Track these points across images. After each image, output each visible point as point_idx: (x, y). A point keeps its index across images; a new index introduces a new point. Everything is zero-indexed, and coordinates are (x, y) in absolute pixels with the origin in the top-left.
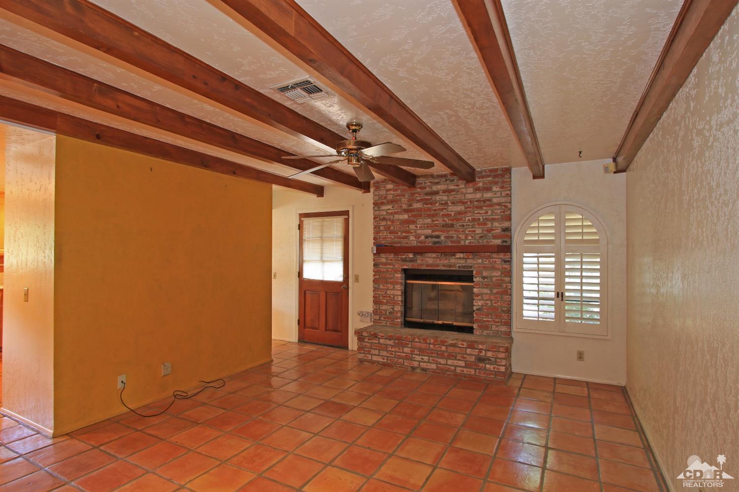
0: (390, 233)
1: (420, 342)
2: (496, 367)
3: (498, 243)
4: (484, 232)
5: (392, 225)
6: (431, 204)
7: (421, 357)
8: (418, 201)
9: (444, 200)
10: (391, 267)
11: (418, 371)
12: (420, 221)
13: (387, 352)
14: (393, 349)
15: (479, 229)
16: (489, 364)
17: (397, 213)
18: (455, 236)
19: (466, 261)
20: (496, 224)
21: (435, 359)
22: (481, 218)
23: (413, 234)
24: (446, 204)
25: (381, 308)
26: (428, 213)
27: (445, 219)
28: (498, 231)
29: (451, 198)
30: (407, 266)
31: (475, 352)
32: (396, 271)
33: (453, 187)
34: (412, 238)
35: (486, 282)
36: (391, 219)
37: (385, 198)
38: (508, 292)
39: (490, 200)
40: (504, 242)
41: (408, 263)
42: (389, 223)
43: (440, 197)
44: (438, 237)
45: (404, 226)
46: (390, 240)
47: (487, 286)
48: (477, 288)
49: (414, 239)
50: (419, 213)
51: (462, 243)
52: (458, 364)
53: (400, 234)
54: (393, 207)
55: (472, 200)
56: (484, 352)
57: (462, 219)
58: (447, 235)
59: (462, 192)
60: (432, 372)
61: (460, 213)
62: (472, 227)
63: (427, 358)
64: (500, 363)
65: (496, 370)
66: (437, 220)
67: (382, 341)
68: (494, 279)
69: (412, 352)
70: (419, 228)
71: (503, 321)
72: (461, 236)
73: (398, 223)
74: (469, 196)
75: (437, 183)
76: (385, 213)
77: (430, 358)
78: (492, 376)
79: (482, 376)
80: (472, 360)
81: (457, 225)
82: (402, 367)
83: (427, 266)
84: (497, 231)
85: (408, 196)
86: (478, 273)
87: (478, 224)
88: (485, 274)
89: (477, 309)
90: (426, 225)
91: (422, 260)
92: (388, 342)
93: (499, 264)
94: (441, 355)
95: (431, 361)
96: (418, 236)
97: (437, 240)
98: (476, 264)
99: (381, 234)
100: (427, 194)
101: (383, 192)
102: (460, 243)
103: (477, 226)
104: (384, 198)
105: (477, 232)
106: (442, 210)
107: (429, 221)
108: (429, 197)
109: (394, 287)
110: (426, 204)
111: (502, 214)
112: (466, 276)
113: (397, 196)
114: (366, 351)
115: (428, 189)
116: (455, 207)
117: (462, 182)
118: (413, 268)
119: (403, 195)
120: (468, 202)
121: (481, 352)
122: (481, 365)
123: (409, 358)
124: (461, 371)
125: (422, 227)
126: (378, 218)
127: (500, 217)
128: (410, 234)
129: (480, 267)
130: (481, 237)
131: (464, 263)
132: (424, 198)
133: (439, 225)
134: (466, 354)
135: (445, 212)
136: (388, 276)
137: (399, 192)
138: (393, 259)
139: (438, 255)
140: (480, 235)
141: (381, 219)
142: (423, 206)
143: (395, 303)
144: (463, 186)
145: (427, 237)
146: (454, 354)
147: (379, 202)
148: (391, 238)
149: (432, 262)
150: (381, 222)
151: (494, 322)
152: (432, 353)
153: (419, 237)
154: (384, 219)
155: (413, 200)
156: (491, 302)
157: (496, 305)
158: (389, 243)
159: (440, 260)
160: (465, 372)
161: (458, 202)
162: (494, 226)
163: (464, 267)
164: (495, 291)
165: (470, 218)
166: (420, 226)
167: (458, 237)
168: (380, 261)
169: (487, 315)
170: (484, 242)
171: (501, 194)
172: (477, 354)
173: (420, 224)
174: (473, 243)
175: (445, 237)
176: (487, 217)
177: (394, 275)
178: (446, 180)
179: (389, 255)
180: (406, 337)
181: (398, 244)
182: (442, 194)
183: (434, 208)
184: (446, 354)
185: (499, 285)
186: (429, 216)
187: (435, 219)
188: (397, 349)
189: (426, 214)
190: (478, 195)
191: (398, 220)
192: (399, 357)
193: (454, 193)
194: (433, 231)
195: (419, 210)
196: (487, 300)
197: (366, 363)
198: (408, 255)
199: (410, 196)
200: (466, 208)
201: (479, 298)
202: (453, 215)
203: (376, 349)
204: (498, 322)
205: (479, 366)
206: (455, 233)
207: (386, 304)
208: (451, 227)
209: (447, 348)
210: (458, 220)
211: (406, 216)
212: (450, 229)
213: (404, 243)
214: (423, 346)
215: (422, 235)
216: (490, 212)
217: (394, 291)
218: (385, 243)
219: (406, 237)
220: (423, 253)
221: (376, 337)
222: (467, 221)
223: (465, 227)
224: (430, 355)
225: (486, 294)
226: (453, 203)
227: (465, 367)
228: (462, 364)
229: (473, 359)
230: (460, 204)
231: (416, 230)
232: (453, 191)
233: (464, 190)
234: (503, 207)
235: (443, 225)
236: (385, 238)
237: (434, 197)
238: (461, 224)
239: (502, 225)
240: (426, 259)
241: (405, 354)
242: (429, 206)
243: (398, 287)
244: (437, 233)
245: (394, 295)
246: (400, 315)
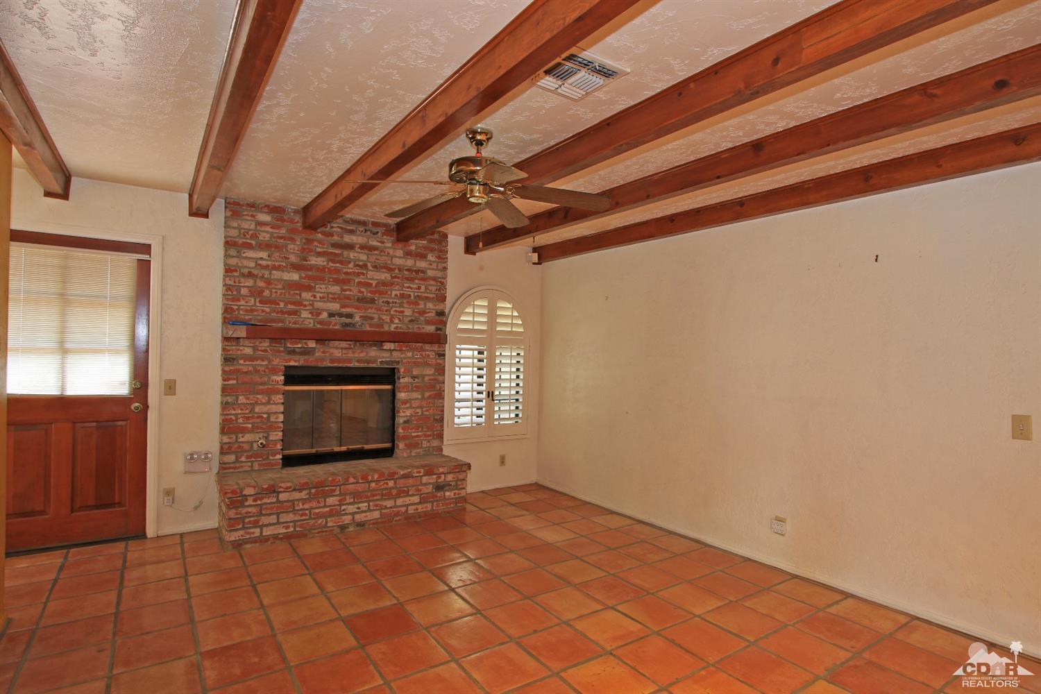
0: (261, 302)
1: (358, 483)
2: (456, 491)
3: (431, 331)
4: (415, 314)
5: (267, 288)
6: (341, 263)
7: (356, 506)
8: (319, 254)
9: (362, 261)
10: (265, 363)
11: (351, 529)
12: (321, 288)
13: (295, 514)
14: (306, 506)
15: (409, 310)
16: (450, 490)
17: (278, 268)
18: (376, 316)
19: (391, 355)
20: (430, 305)
21: (378, 503)
22: (412, 294)
23: (307, 308)
24: (365, 266)
25: (241, 440)
26: (335, 276)
27: (363, 290)
28: (432, 315)
29: (372, 259)
30: (295, 361)
31: (433, 478)
32: (274, 371)
33: (375, 243)
34: (305, 314)
35: (417, 383)
36: (266, 276)
37: (254, 236)
38: (440, 395)
39: (423, 272)
40: (438, 329)
41: (297, 357)
42: (261, 284)
43: (356, 255)
44: (350, 316)
45: (292, 292)
46: (263, 314)
47: (417, 388)
48: (405, 392)
49: (310, 316)
50: (319, 275)
51: (386, 328)
52: (411, 502)
53: (282, 305)
54: (269, 256)
55: (401, 267)
56: (443, 476)
57: (387, 292)
58: (365, 315)
59: (388, 253)
60: (373, 524)
61: (384, 284)
62: (400, 307)
63: (366, 504)
64: (461, 487)
65: (457, 496)
66: (350, 290)
67: (283, 497)
68: (426, 379)
69: (341, 503)
70: (318, 299)
71: (435, 433)
72: (384, 317)
73: (280, 286)
74: (398, 261)
75: (352, 232)
76: (253, 265)
77: (371, 504)
78: (452, 506)
79: (441, 508)
80: (429, 491)
81: (380, 301)
82: (323, 532)
83: (332, 361)
84: (430, 314)
85: (301, 241)
86: (408, 371)
87: (407, 302)
88: (415, 372)
89: (405, 422)
90: (331, 296)
91: (323, 352)
92: (297, 495)
93: (431, 358)
94: (389, 496)
95: (371, 508)
96: (316, 313)
97: (348, 321)
98: (404, 358)
99: (242, 302)
100: (335, 245)
101: (249, 225)
102: (383, 328)
103: (406, 305)
104: (252, 236)
105: (406, 314)
106: (358, 274)
107: (336, 289)
108: (337, 251)
109: (270, 399)
110: (333, 261)
111: (437, 292)
112: (388, 375)
113: (281, 238)
114: (249, 522)
115: (336, 238)
116: (378, 274)
117: (388, 238)
118: (306, 364)
119: (293, 240)
120: (395, 269)
121: (440, 477)
122: (439, 495)
123: (334, 513)
124: (415, 510)
125: (324, 297)
126: (236, 271)
127: (434, 296)
128: (302, 307)
129: (409, 362)
130: (411, 321)
131: (387, 357)
132: (330, 251)
133: (352, 297)
134: (422, 484)
135: (361, 279)
136: (257, 379)
137: (283, 231)
138: (268, 349)
139: (350, 345)
140: (410, 318)
141: (243, 275)
142: (328, 264)
143: (272, 427)
144: (390, 245)
145: (331, 315)
146: (406, 489)
147: (241, 241)
148: (263, 311)
149: (340, 355)
150: (242, 280)
151: (426, 436)
152: (373, 496)
153: (319, 314)
154: (250, 275)
155: (311, 251)
156: (422, 411)
157: (428, 413)
158: (260, 321)
159: (354, 353)
160: (419, 511)
161: (382, 268)
162: (427, 307)
163: (387, 363)
164: (427, 394)
165: (398, 293)
166: (321, 295)
167: (380, 319)
168: (239, 352)
169: (417, 429)
170: (414, 328)
171: (437, 266)
172: (435, 480)
173: (321, 293)
174: (400, 328)
175: (361, 317)
176: (419, 294)
177: (270, 378)
178: (366, 231)
179: (261, 342)
180: (333, 480)
181: (278, 323)
182: (359, 250)
183: (345, 270)
184: (394, 492)
185: (432, 387)
186: (337, 282)
187: (345, 288)
188: (314, 504)
189: (333, 278)
190: (410, 262)
191: (279, 280)
192: (319, 516)
193: (376, 252)
194: (342, 307)
195: (321, 269)
196: (417, 408)
197: (248, 546)
198: (306, 344)
199: (304, 243)
200: (392, 278)
201: (408, 405)
202: (374, 285)
203: (270, 515)
204: (430, 436)
205: (437, 496)
206: (376, 311)
207: (252, 431)
208: (372, 303)
209: (395, 483)
210: (381, 293)
211: (295, 276)
212: (369, 305)
213: (290, 322)
214: (360, 487)
215: (324, 310)
216: (423, 288)
217: (269, 407)
218: (251, 319)
219: (295, 313)
220: (326, 340)
221: (274, 491)
222: (393, 296)
223: (391, 305)
224: (371, 499)
225: (417, 399)
226: (375, 267)
227: (420, 503)
228: (416, 499)
229: (430, 489)
230: (384, 270)
231: (313, 301)
232: (375, 248)
233: (391, 251)
234: (439, 284)
235: (358, 299)
236: (252, 311)
237: (346, 253)
238: (385, 300)
239: (437, 307)
240: (331, 350)
241: (328, 509)
242: (338, 265)
243: (279, 398)
244: (349, 310)
245: (269, 414)
246: (279, 447)
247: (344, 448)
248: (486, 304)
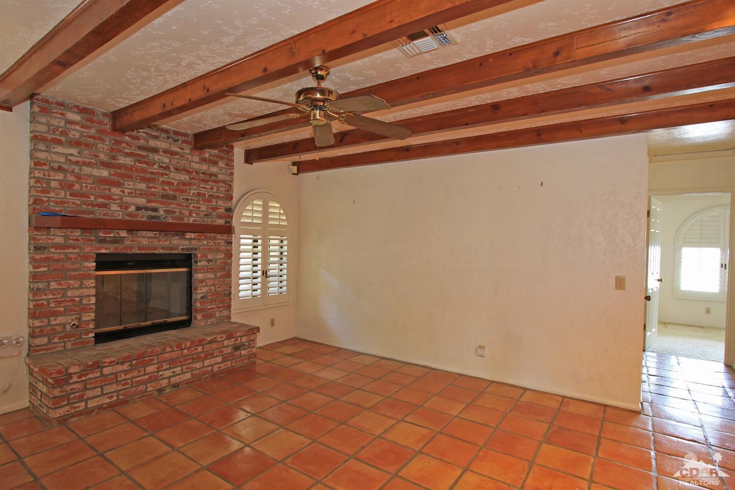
0: (71, 195)
1: (173, 351)
2: (250, 350)
3: (222, 224)
4: (209, 210)
5: (77, 182)
6: (147, 163)
7: (172, 371)
8: (127, 155)
9: (165, 163)
10: (77, 251)
11: (168, 390)
12: (129, 185)
13: (118, 385)
14: (128, 376)
15: (204, 206)
16: (244, 349)
17: (88, 164)
18: (177, 210)
19: (190, 243)
20: (220, 203)
21: (190, 365)
22: (206, 193)
23: (116, 202)
24: (167, 168)
25: (53, 323)
26: (142, 175)
27: (166, 188)
28: (222, 211)
29: (174, 162)
30: (106, 249)
31: (232, 341)
32: (86, 258)
33: (176, 149)
34: (114, 207)
35: (211, 265)
36: (76, 171)
37: (64, 133)
38: (229, 275)
39: (215, 175)
40: (226, 222)
41: (108, 245)
42: (72, 178)
43: (160, 157)
44: (155, 210)
45: (101, 187)
46: (74, 206)
47: (212, 270)
48: (201, 273)
49: (119, 209)
50: (127, 173)
51: (186, 220)
52: (216, 362)
53: (92, 198)
54: (79, 153)
55: (198, 171)
56: (239, 339)
57: (186, 191)
58: (168, 209)
59: (187, 158)
60: (186, 383)
61: (184, 184)
62: (197, 203)
63: (180, 368)
64: (252, 346)
65: (250, 353)
66: (156, 188)
67: (106, 371)
68: (218, 262)
69: (159, 369)
70: (127, 194)
71: (225, 305)
72: (184, 212)
73: (90, 181)
74: (195, 166)
75: (156, 137)
76: (62, 160)
77: (184, 367)
78: (246, 361)
79: (239, 364)
80: (229, 352)
81: (181, 197)
82: (143, 396)
83: (140, 248)
84: (221, 210)
85: (110, 141)
86: (204, 256)
87: (203, 200)
88: (210, 257)
89: (202, 298)
90: (139, 192)
91: (132, 241)
92: (120, 368)
93: (223, 246)
94: (198, 359)
95: (184, 371)
96: (125, 206)
97: (154, 214)
98: (201, 245)
99: (52, 195)
100: (141, 148)
101: (56, 122)
102: (183, 220)
103: (202, 202)
104: (61, 133)
105: (201, 209)
106: (162, 174)
107: (142, 186)
108: (143, 153)
109: (82, 284)
110: (140, 162)
111: (226, 192)
112: (186, 260)
113: (90, 137)
114: (74, 398)
115: (142, 142)
116: (179, 175)
117: (187, 145)
118: (117, 252)
119: (102, 140)
120: (193, 171)
121: (237, 340)
122: (236, 354)
123: (153, 378)
124: (218, 368)
125: (131, 193)
126: (45, 164)
127: (224, 195)
128: (112, 201)
129: (205, 249)
130: (206, 215)
131: (187, 245)
132: (136, 152)
133: (157, 195)
134: (224, 347)
135: (165, 178)
136: (68, 265)
137: (93, 131)
138: (80, 238)
139: (156, 234)
140: (205, 213)
141: (53, 169)
142: (135, 164)
143: (85, 309)
144: (188, 151)
145: (138, 208)
146: (211, 352)
147: (50, 137)
148: (73, 203)
149: (147, 243)
150: (52, 173)
151: (218, 307)
152: (186, 360)
153: (127, 208)
154: (60, 169)
155: (119, 151)
156: (215, 288)
157: (220, 289)
158: (70, 212)
159: (159, 241)
160: (222, 368)
161: (182, 170)
162: (219, 204)
163: (187, 249)
164: (219, 274)
165: (195, 192)
166: (129, 191)
167: (181, 213)
168: (50, 241)
169: (211, 302)
170: (208, 221)
171: (226, 172)
172: (233, 343)
173: (129, 189)
174: (197, 221)
175: (165, 211)
176: (212, 194)
177: (81, 264)
178: (168, 138)
179: (72, 232)
180: (152, 351)
181: (89, 214)
182: (163, 154)
183: (150, 170)
184: (202, 355)
185: (223, 268)
186: (143, 179)
187: (151, 185)
188: (135, 374)
189: (139, 176)
190: (205, 167)
191: (90, 176)
192: (140, 383)
193: (177, 157)
194: (149, 201)
195: (130, 168)
196: (211, 286)
197: (73, 420)
198: (118, 233)
199: (113, 144)
200: (191, 179)
201: (204, 284)
202: (175, 184)
203: (95, 388)
204: (221, 307)
205: (235, 355)
206: (177, 207)
207: (64, 314)
208: (173, 200)
209: (203, 348)
210: (182, 191)
211: (105, 173)
212: (171, 201)
213: (99, 213)
214: (174, 355)
215: (133, 204)
216: (215, 189)
217: (81, 291)
218: (61, 211)
219: (105, 206)
220: (134, 231)
221: (98, 367)
222: (191, 194)
223: (189, 201)
224: (183, 363)
225: (211, 278)
226: (176, 169)
227: (222, 362)
228: (219, 359)
229: (230, 350)
230: (184, 172)
231: (122, 197)
232: (176, 153)
233: (189, 157)
234: (227, 186)
235: (162, 195)
236: (62, 203)
237: (151, 155)
238: (185, 197)
239: (226, 204)
240: (139, 239)
241: (147, 376)
242: (144, 165)
243: (91, 283)
244: (154, 205)
245: (81, 297)
246: (92, 326)
247: (149, 323)
248: (261, 203)
